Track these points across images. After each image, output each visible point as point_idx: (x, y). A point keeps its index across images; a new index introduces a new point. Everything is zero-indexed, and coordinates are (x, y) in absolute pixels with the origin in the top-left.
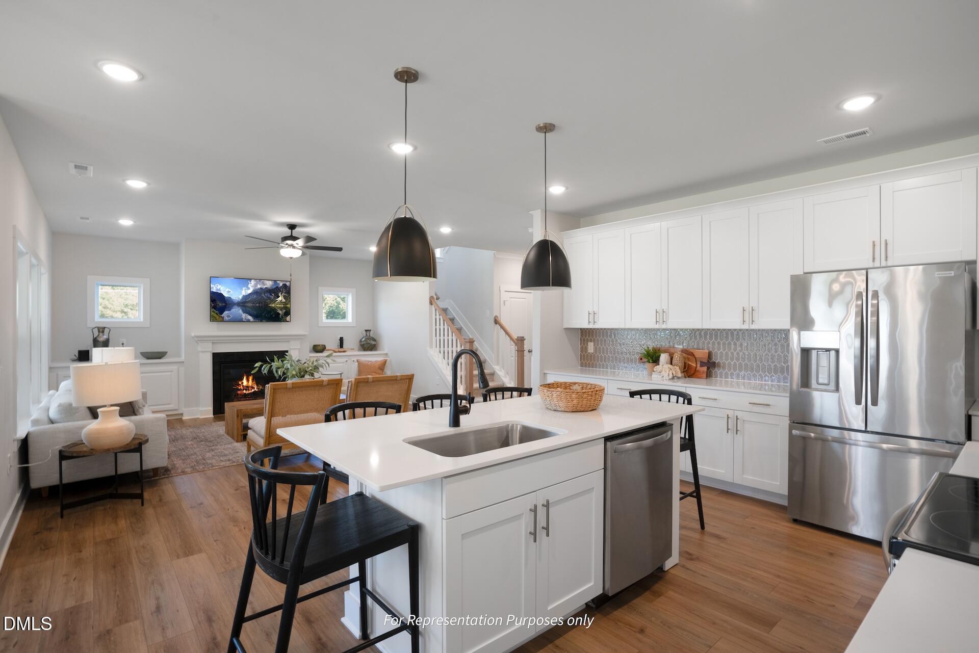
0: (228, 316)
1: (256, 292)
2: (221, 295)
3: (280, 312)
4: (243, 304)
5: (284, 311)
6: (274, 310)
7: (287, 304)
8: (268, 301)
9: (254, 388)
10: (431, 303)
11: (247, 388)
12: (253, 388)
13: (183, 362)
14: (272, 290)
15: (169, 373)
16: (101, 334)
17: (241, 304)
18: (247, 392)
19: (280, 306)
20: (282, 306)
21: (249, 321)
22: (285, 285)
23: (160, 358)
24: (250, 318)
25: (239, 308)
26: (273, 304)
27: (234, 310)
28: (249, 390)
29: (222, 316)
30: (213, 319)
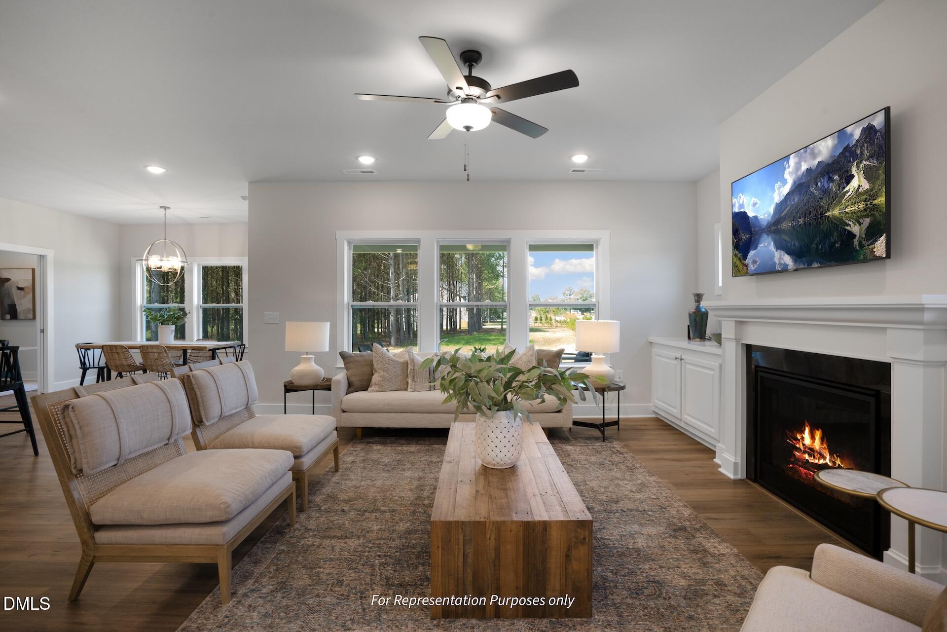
1: (799, 187)
2: (746, 215)
3: (855, 229)
4: (774, 227)
5: (867, 221)
6: (838, 225)
7: (872, 198)
8: (824, 203)
9: (823, 456)
11: (811, 452)
14: (833, 163)
19: (854, 208)
20: (859, 206)
21: (785, 270)
24: (788, 260)
26: (834, 209)
27: (762, 245)
28: (814, 457)
30: (736, 272)
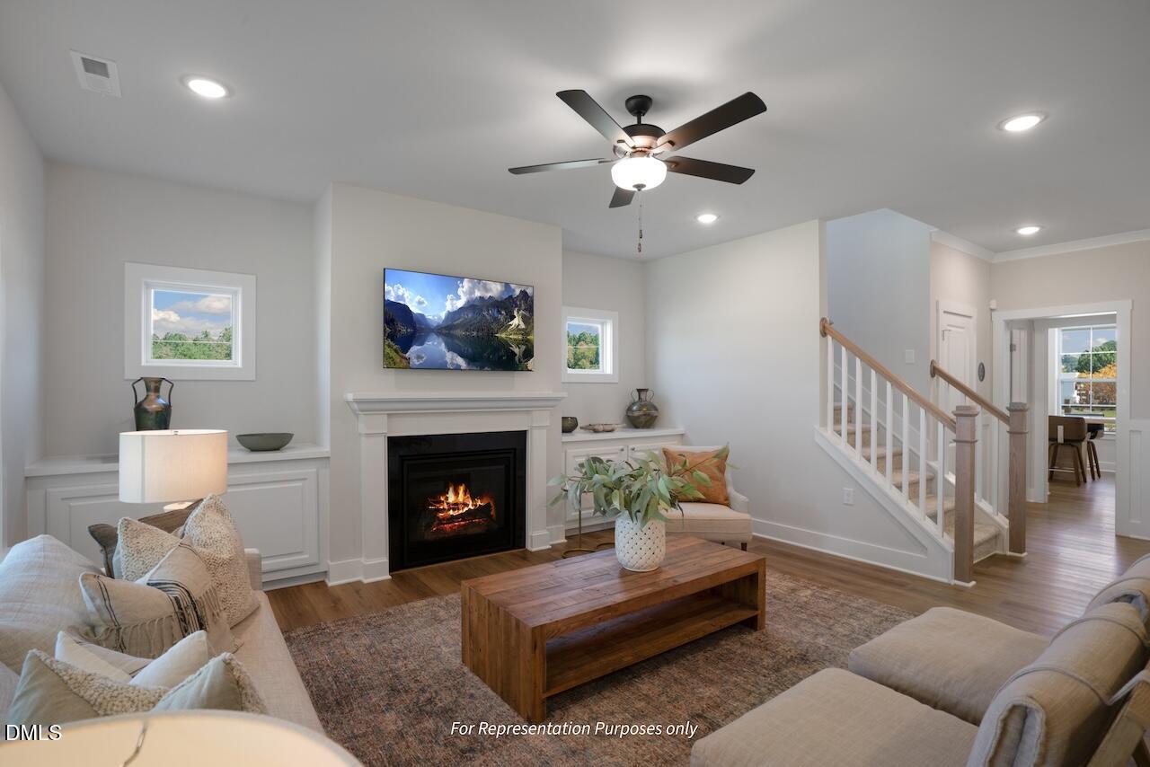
0: (419, 357)
1: (472, 306)
2: (405, 309)
3: (516, 350)
4: (446, 330)
5: (523, 348)
6: (504, 345)
7: (528, 334)
8: (494, 326)
9: (467, 505)
10: (824, 333)
11: (456, 506)
12: (465, 505)
13: (328, 458)
14: (501, 302)
15: (299, 484)
16: (152, 395)
17: (444, 331)
18: (456, 513)
19: (516, 337)
20: (520, 337)
22: (524, 293)
23: (277, 449)
24: (460, 361)
25: (441, 340)
26: (502, 333)
28: (459, 510)
29: (407, 355)
30: (389, 363)
